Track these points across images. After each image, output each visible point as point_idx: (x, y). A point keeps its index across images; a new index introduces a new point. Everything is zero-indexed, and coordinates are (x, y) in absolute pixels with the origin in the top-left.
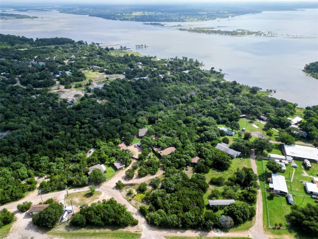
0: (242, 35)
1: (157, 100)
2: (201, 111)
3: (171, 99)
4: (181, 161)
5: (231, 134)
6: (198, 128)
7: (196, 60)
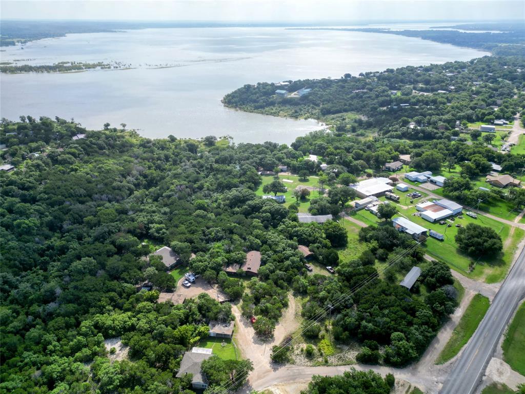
0: (79, 70)
1: (88, 198)
2: (201, 188)
3: (114, 188)
4: (293, 262)
5: (282, 201)
6: (237, 209)
7: (57, 118)
